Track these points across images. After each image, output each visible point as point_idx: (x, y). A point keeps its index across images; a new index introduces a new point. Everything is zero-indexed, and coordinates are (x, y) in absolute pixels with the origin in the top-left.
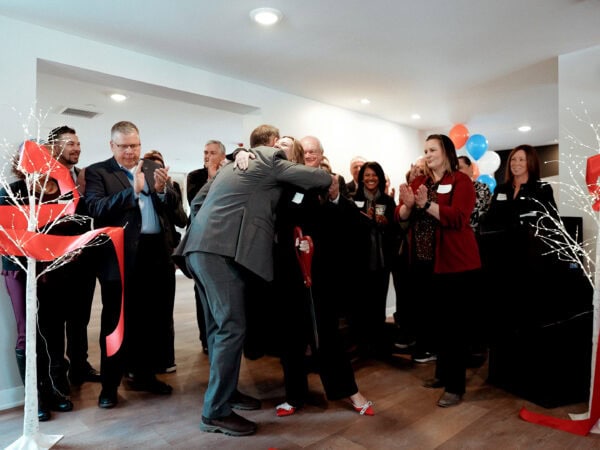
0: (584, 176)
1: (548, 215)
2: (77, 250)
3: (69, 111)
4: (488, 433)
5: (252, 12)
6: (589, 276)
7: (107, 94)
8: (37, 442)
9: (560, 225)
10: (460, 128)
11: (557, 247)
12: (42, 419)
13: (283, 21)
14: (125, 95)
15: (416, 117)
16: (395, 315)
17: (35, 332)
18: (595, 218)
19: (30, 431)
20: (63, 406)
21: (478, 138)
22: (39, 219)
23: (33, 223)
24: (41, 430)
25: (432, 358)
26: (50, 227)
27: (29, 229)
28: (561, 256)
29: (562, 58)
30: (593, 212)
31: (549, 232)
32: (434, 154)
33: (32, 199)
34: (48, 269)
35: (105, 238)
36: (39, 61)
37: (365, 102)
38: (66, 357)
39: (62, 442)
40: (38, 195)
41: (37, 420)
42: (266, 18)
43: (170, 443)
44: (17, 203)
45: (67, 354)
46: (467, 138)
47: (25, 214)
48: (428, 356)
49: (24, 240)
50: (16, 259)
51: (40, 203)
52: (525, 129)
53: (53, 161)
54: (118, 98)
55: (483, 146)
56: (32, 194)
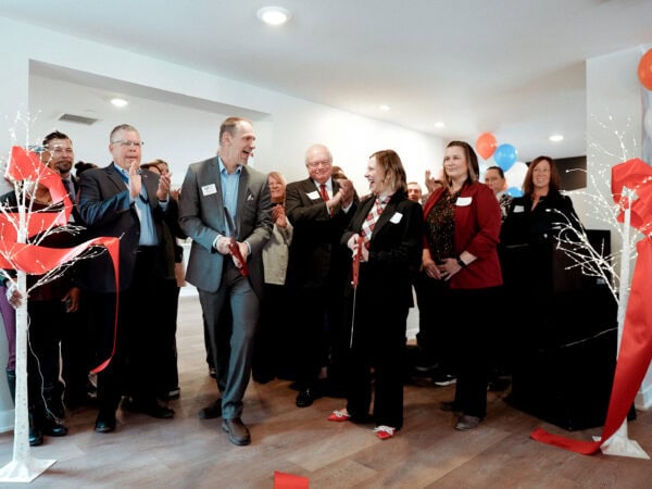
0: (610, 186)
1: (570, 226)
2: (70, 262)
3: (66, 118)
4: (506, 456)
5: (259, 12)
6: (614, 292)
7: (107, 99)
8: (28, 466)
9: (583, 237)
10: (487, 137)
11: (581, 260)
12: (33, 444)
13: (292, 21)
14: (126, 99)
15: (440, 125)
16: (417, 336)
17: (25, 350)
18: (620, 230)
19: (20, 455)
20: (57, 430)
21: (506, 147)
22: (29, 230)
23: (22, 234)
24: (32, 454)
25: (454, 381)
26: (42, 239)
27: (19, 241)
28: (586, 270)
29: (590, 63)
30: (617, 223)
31: (574, 246)
32: (456, 162)
33: (22, 208)
34: (39, 283)
35: (99, 249)
36: (31, 62)
37: (385, 108)
38: (60, 378)
39: (55, 467)
40: (27, 204)
41: (28, 444)
42: (274, 17)
43: (170, 467)
44: (5, 212)
45: (63, 376)
46: (495, 148)
47: (15, 225)
48: (450, 379)
49: (14, 252)
50: (5, 272)
51: (30, 212)
52: (557, 138)
53: (42, 167)
54: (119, 103)
55: (512, 156)
56: (21, 203)
